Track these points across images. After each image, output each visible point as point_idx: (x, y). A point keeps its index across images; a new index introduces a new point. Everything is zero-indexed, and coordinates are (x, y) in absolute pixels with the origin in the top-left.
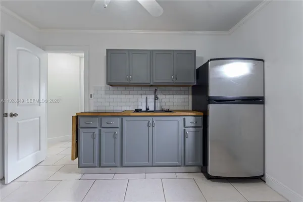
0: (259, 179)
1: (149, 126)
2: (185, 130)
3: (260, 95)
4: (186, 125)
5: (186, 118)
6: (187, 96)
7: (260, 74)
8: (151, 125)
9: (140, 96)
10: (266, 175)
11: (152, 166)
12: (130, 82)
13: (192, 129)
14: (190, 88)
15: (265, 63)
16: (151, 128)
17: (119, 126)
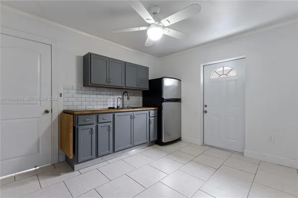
0: (179, 140)
1: (131, 119)
2: (149, 119)
3: (178, 98)
4: (151, 116)
5: (150, 111)
6: (139, 97)
7: (179, 87)
8: (132, 117)
9: (109, 96)
10: (182, 136)
11: (134, 146)
12: (110, 84)
13: (153, 118)
14: (141, 92)
15: (182, 82)
16: (132, 120)
17: (112, 120)
